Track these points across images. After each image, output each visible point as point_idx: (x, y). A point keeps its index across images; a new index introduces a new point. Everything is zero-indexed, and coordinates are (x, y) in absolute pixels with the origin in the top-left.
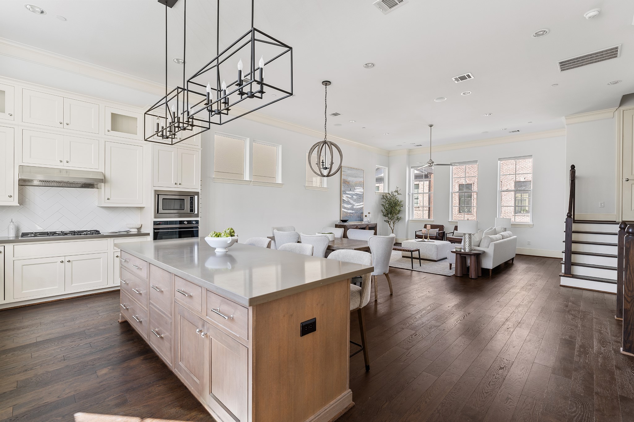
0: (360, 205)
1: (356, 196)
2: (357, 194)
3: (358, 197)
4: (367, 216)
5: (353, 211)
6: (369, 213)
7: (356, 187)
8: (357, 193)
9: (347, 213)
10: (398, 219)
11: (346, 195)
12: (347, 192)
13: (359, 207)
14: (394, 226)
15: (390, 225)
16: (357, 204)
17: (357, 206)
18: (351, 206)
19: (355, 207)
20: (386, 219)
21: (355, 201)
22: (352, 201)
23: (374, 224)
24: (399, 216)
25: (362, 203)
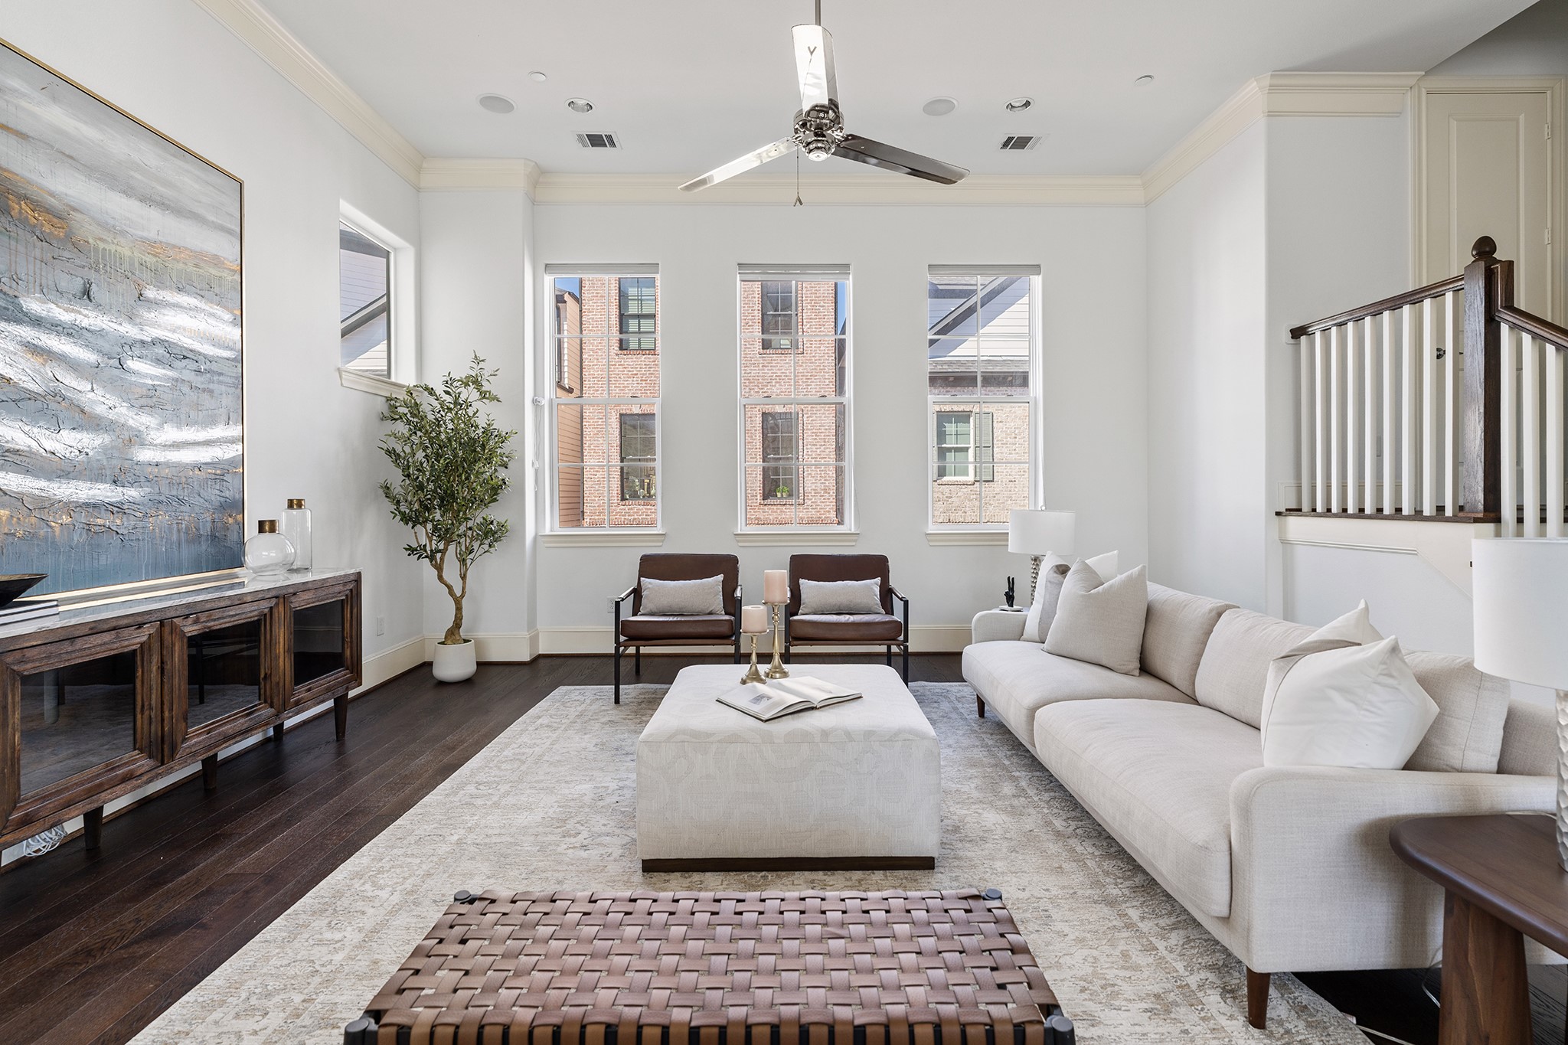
0: (208, 443)
1: (158, 361)
2: (172, 354)
3: (188, 375)
4: (282, 526)
5: (133, 493)
6: (294, 504)
7: (161, 285)
8: (173, 337)
9: (45, 505)
10: (491, 534)
11: (27, 332)
12: (33, 305)
13: (205, 455)
14: (463, 578)
15: (439, 568)
16: (171, 434)
17: (177, 446)
18: (105, 449)
19: (145, 455)
20: (421, 535)
21: (149, 400)
22: (99, 400)
23: (344, 580)
24: (495, 513)
25: (234, 431)
